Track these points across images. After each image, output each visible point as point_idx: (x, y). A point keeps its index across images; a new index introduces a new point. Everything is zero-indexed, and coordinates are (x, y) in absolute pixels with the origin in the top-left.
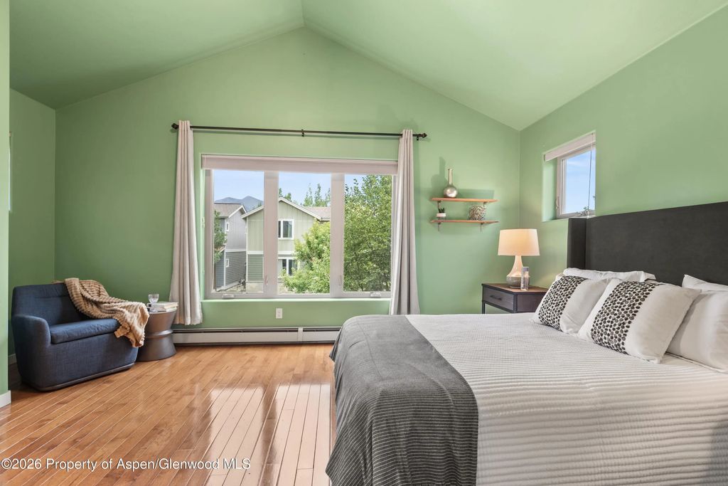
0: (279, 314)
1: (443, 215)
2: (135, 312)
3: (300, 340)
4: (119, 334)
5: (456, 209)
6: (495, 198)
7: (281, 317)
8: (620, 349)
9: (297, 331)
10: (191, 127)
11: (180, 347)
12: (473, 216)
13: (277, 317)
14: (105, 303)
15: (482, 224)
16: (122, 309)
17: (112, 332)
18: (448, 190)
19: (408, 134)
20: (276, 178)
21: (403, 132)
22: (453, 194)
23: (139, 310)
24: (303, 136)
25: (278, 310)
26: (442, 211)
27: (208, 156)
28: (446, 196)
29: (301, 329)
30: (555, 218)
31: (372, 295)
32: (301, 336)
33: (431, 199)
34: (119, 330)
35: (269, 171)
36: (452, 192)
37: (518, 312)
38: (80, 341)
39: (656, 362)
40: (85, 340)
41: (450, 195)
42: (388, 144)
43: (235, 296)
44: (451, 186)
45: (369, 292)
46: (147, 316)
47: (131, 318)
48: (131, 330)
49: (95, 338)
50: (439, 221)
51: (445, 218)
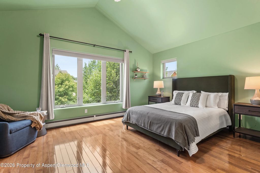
0: (86, 111)
1: (137, 76)
2: (37, 115)
3: (95, 120)
4: (33, 126)
5: (139, 75)
6: (147, 72)
7: (87, 112)
8: (197, 107)
9: (94, 117)
10: (50, 36)
11: (48, 129)
12: (143, 77)
13: (85, 113)
14: (16, 114)
15: (145, 79)
16: (30, 115)
17: (30, 126)
18: (138, 69)
19: (128, 51)
20: (82, 60)
21: (126, 50)
22: (139, 71)
23: (39, 115)
24: (94, 47)
25: (85, 110)
26: (136, 75)
27: (55, 49)
28: (137, 71)
29: (95, 116)
30: (163, 78)
31: (115, 102)
32: (95, 118)
33: (133, 71)
34: (33, 124)
35: (79, 58)
36: (139, 70)
37: (162, 103)
38: (20, 131)
39: (205, 108)
40: (21, 130)
41: (138, 71)
42: (121, 53)
43: (66, 106)
44: (138, 68)
45: (114, 101)
46: (43, 117)
47: (37, 118)
48: (38, 124)
49: (25, 129)
50: (135, 78)
51: (137, 77)
